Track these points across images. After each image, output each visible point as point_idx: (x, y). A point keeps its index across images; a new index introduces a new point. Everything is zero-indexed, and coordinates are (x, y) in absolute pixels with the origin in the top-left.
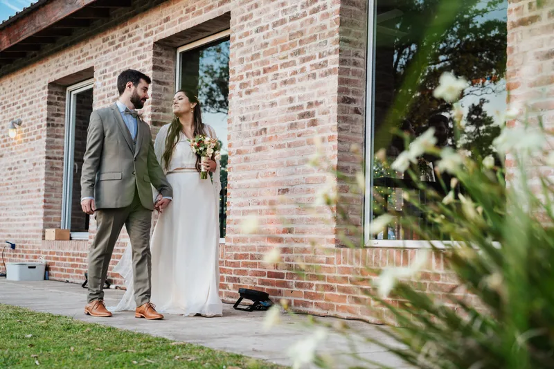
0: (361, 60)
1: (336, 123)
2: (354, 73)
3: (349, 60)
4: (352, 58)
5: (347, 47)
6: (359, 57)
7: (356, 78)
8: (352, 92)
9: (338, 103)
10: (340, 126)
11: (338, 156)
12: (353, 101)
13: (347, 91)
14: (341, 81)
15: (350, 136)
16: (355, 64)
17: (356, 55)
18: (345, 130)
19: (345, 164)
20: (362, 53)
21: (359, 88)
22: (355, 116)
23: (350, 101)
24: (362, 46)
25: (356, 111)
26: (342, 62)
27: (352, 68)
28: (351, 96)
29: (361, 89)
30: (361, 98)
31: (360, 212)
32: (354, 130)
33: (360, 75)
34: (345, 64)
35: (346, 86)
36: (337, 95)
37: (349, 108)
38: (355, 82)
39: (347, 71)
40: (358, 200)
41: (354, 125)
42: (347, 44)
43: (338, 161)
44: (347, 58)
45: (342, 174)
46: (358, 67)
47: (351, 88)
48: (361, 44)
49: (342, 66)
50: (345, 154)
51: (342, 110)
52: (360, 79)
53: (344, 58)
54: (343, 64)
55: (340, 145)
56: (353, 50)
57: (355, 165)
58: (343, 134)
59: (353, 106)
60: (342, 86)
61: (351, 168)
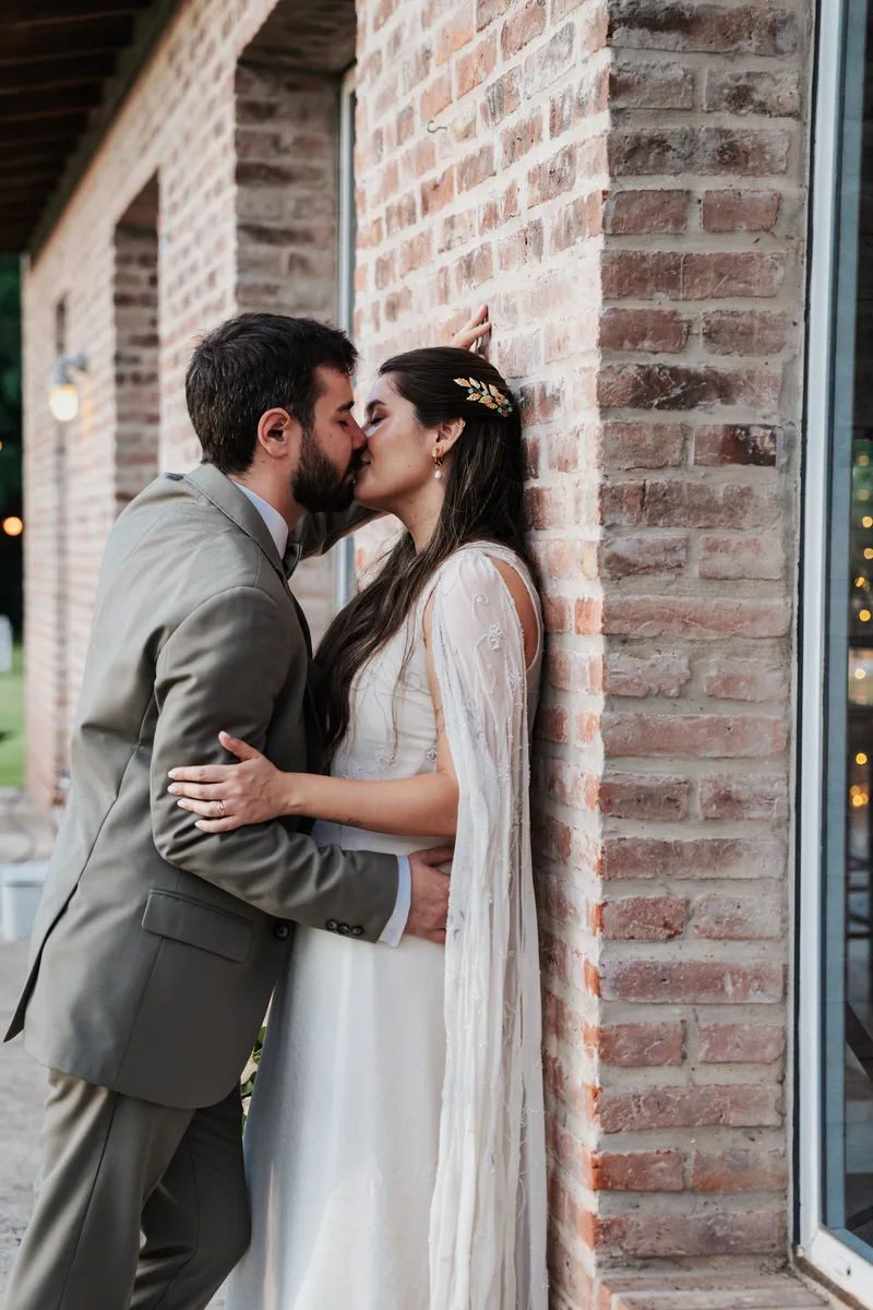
0: (773, 131)
1: (596, 533)
2: (722, 215)
3: (689, 138)
4: (705, 124)
5: (668, 60)
6: (762, 109)
7: (738, 245)
8: (710, 336)
9: (605, 409)
10: (622, 546)
11: (605, 726)
12: (723, 388)
13: (672, 331)
14: (623, 276)
15: (689, 595)
16: (732, 156)
17: (740, 97)
18: (658, 567)
19: (657, 772)
20: (781, 83)
21: (761, 307)
22: (727, 479)
23: (694, 389)
24: (784, 40)
25: (739, 448)
26: (628, 155)
27: (706, 184)
28: (697, 358)
29: (773, 309)
30: (774, 365)
31: (771, 1051)
32: (722, 562)
33: (769, 218)
34: (659, 168)
35: (662, 302)
36: (595, 362)
37: (684, 432)
38: (729, 271)
39: (671, 210)
40: (759, 976)
41: (719, 535)
42: (670, 38)
43: (609, 756)
44: (671, 127)
45: (640, 831)
46: (755, 172)
47: (696, 310)
48: (773, 30)
49: (631, 184)
50: (663, 715)
51: (636, 449)
52: (769, 248)
53: (648, 129)
54: (636, 172)
55: (624, 662)
56: (714, 71)
57: (734, 769)
58: (645, 593)
59: (712, 418)
60: (632, 305)
61: (703, 792)
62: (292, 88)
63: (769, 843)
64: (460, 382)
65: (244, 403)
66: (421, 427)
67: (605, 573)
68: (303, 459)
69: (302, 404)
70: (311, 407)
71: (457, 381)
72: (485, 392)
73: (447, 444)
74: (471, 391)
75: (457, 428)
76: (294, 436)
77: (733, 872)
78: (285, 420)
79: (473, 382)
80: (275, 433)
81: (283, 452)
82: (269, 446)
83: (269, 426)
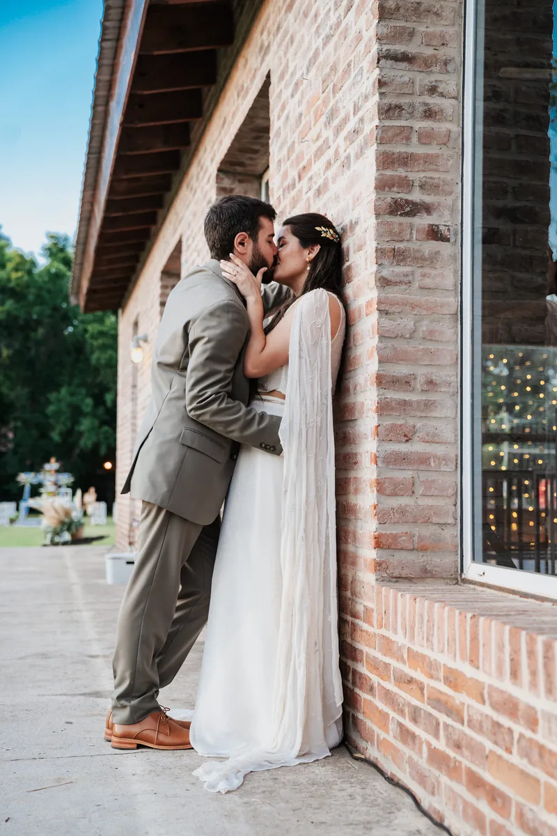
0: (447, 105)
1: (375, 268)
2: (426, 137)
3: (412, 105)
4: (418, 100)
5: (402, 73)
6: (442, 95)
7: (433, 150)
8: (422, 187)
9: (378, 215)
10: (385, 273)
11: (379, 349)
12: (428, 209)
13: (406, 184)
14: (386, 161)
15: (415, 296)
16: (429, 114)
17: (433, 90)
18: (401, 282)
19: (401, 370)
20: (449, 84)
21: (443, 176)
22: (432, 246)
23: (415, 209)
24: (450, 68)
25: (435, 234)
26: (387, 111)
27: (420, 125)
28: (416, 196)
29: (448, 177)
30: (449, 200)
31: (450, 491)
32: (428, 282)
33: (446, 140)
34: (399, 117)
35: (401, 172)
36: (373, 196)
37: (411, 226)
38: (429, 160)
39: (404, 134)
40: (445, 459)
41: (426, 270)
42: (404, 65)
43: (380, 362)
44: (404, 101)
45: (394, 395)
46: (439, 120)
47: (416, 176)
48: (446, 63)
49: (388, 123)
50: (401, 345)
51: (391, 233)
52: (446, 152)
53: (395, 101)
54: (390, 118)
55: (386, 322)
56: (422, 80)
57: (434, 370)
58: (394, 293)
59: (423, 221)
60: (389, 173)
61: (421, 380)
62: (240, 181)
63: (449, 402)
64: (317, 228)
65: (229, 230)
66: (302, 248)
67: (378, 284)
68: (253, 255)
69: (253, 231)
70: (257, 233)
71: (316, 228)
72: (328, 233)
73: (313, 256)
74: (323, 232)
75: (317, 248)
76: (249, 246)
77: (434, 414)
78: (246, 238)
79: (323, 228)
80: (242, 244)
81: (244, 252)
82: (239, 248)
83: (239, 240)
